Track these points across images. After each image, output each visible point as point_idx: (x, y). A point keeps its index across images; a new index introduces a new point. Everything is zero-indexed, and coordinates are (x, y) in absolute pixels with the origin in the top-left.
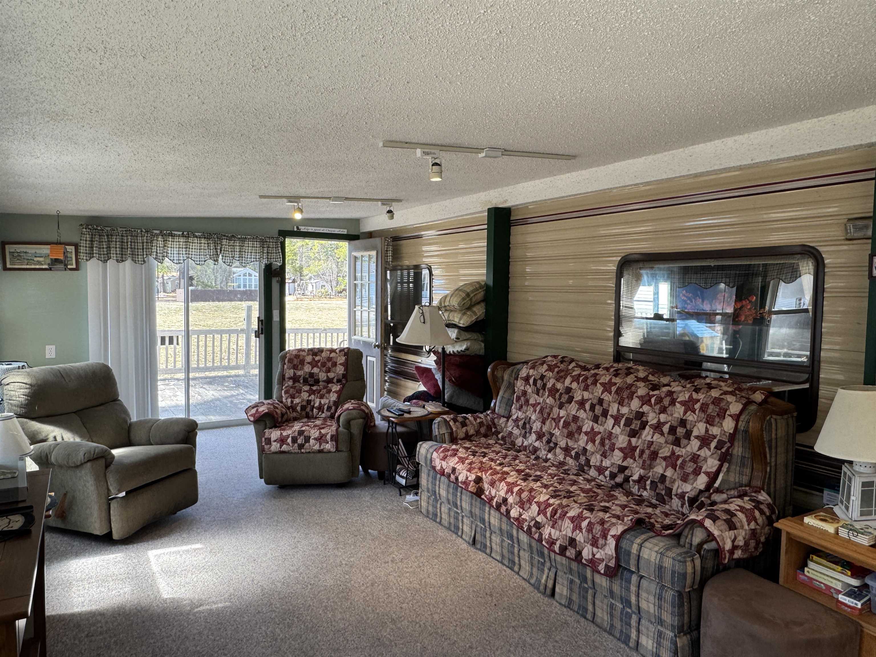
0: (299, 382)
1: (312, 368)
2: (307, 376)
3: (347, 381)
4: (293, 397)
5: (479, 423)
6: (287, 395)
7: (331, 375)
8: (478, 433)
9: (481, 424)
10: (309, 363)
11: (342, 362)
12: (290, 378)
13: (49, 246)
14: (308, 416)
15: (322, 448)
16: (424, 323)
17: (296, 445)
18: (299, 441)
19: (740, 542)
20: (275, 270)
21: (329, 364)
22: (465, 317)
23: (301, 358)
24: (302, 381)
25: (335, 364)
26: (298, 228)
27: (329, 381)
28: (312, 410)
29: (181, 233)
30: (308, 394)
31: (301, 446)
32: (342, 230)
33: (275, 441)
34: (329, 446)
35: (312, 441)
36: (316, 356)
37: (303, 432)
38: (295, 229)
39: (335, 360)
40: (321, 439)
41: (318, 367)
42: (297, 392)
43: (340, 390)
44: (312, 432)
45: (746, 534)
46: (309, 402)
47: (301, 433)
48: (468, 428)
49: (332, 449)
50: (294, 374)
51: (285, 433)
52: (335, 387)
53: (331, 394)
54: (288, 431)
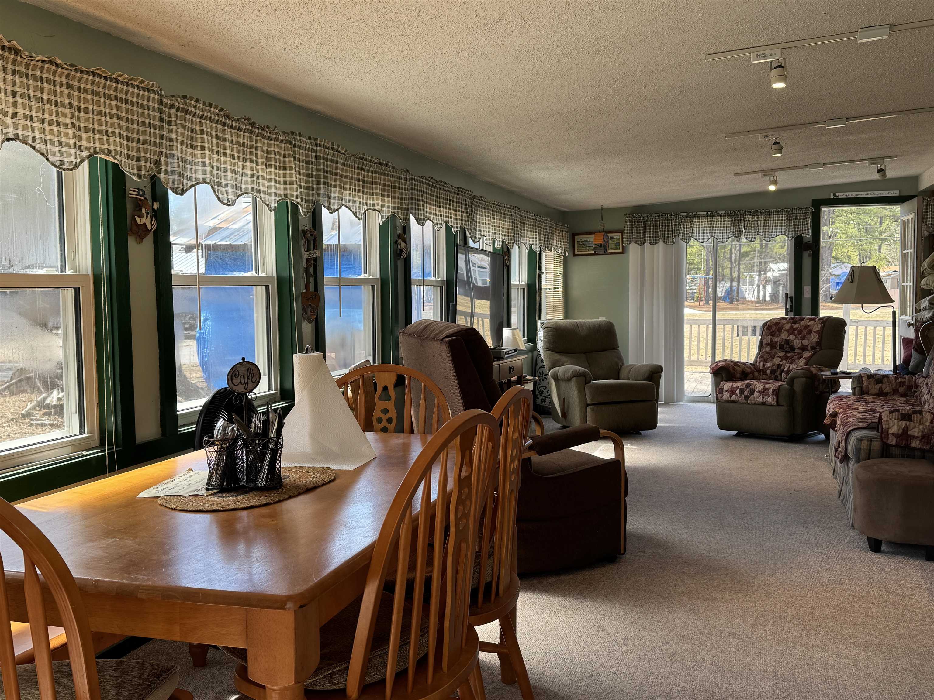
0: (776, 348)
1: (789, 335)
2: (783, 343)
3: (821, 349)
4: (765, 361)
6: (761, 359)
7: (805, 342)
9: (901, 384)
10: (786, 330)
11: (817, 329)
12: (767, 344)
14: (776, 379)
15: (764, 400)
17: (743, 396)
18: (746, 393)
20: (806, 242)
21: (805, 332)
23: (780, 325)
24: (778, 348)
25: (810, 332)
26: (834, 195)
27: (804, 348)
28: (781, 374)
29: (705, 213)
30: (780, 359)
31: (747, 398)
32: (892, 192)
33: (726, 391)
34: (770, 400)
35: (756, 394)
36: (795, 324)
37: (750, 385)
38: (832, 197)
39: (811, 328)
40: (763, 392)
41: (794, 335)
42: (771, 357)
43: (810, 357)
44: (758, 385)
46: (779, 366)
47: (748, 386)
48: (884, 386)
49: (773, 403)
50: (772, 340)
51: (735, 385)
52: (807, 354)
53: (801, 360)
54: (739, 384)
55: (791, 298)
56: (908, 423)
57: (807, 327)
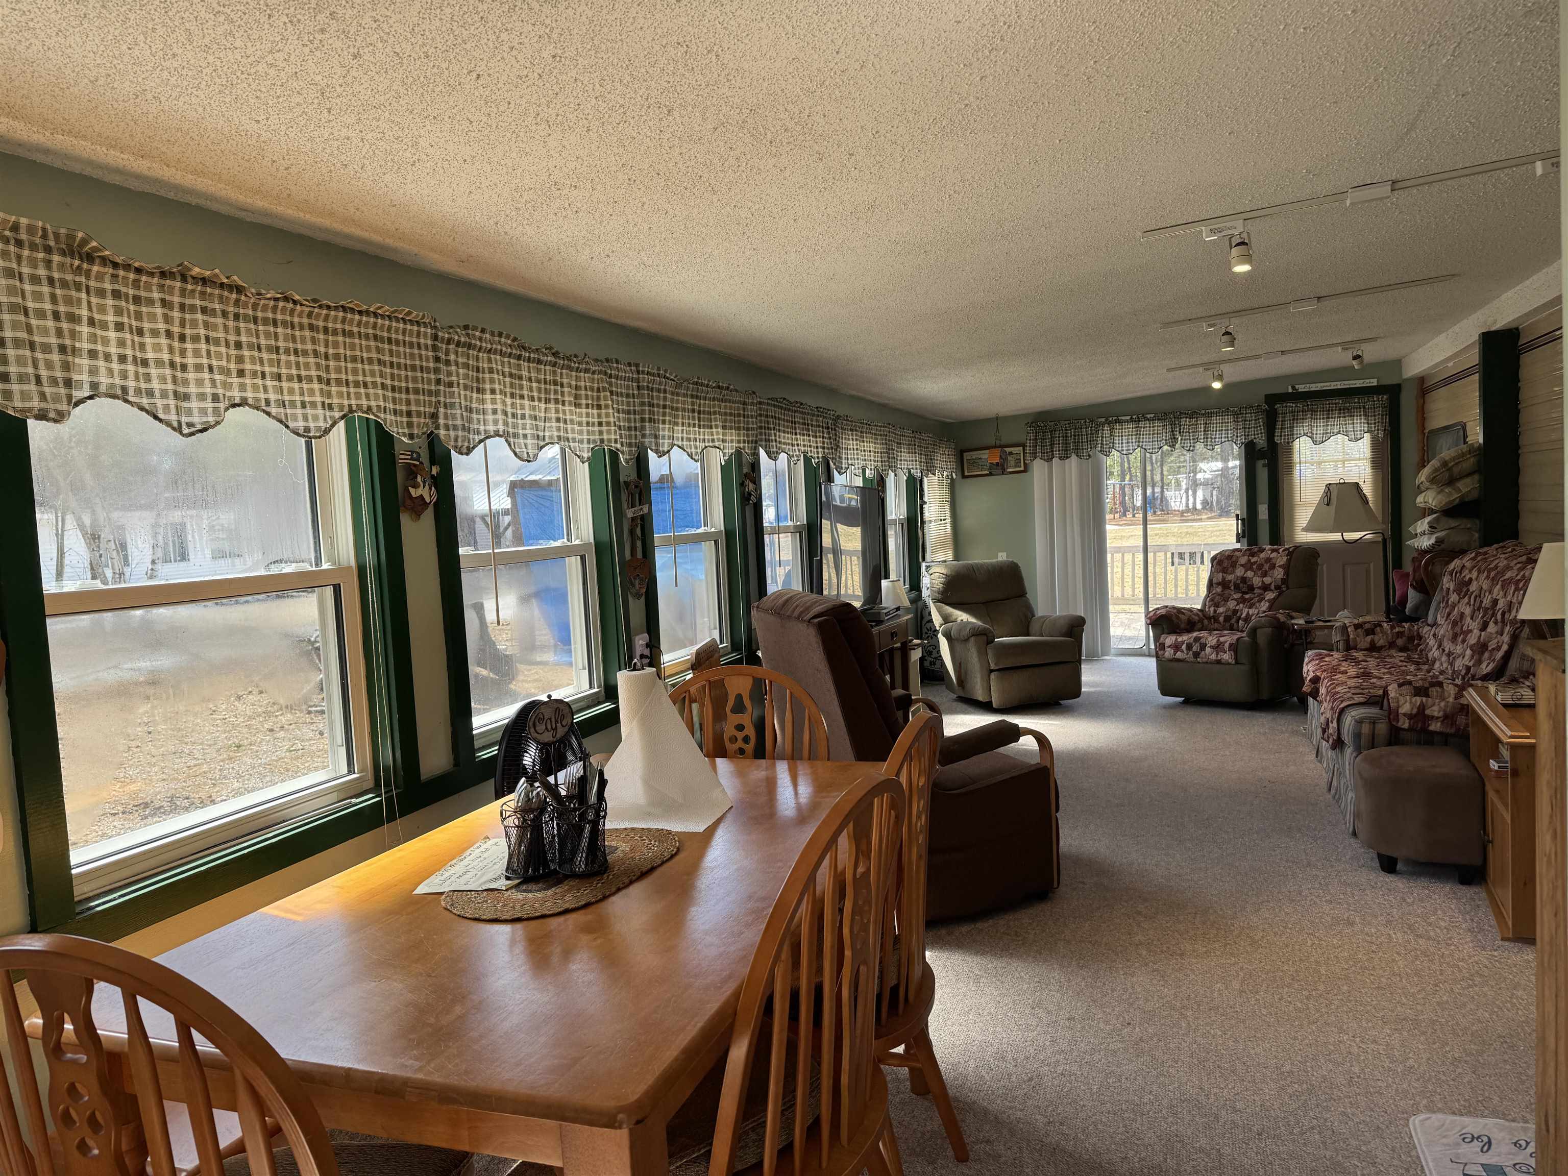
0: (1229, 588)
1: (1246, 572)
2: (1239, 582)
3: (1288, 588)
4: (1217, 605)
6: (1211, 603)
7: (1267, 580)
8: (1392, 645)
9: (1400, 634)
10: (1242, 565)
11: (1282, 563)
12: (1218, 584)
13: (987, 451)
14: (1231, 629)
15: (1219, 658)
16: (1328, 505)
17: (1191, 653)
18: (1194, 649)
20: (1260, 449)
21: (1266, 567)
22: (1440, 497)
23: (1234, 559)
24: (1232, 588)
25: (1273, 567)
26: (1293, 388)
27: (1266, 588)
28: (1238, 622)
29: (1128, 418)
30: (1236, 603)
31: (1196, 655)
32: (1367, 381)
33: (1169, 647)
34: (1226, 657)
35: (1208, 650)
36: (1253, 556)
37: (1200, 638)
38: (1290, 390)
39: (1274, 561)
40: (1218, 647)
41: (1253, 571)
42: (1224, 600)
43: (1274, 598)
44: (1210, 639)
46: (1235, 612)
47: (1197, 639)
48: (1376, 638)
49: (1230, 661)
50: (1224, 578)
51: (1180, 639)
52: (1270, 595)
53: (1263, 603)
54: (1185, 638)
55: (1243, 520)
56: (1424, 699)
57: (1268, 560)
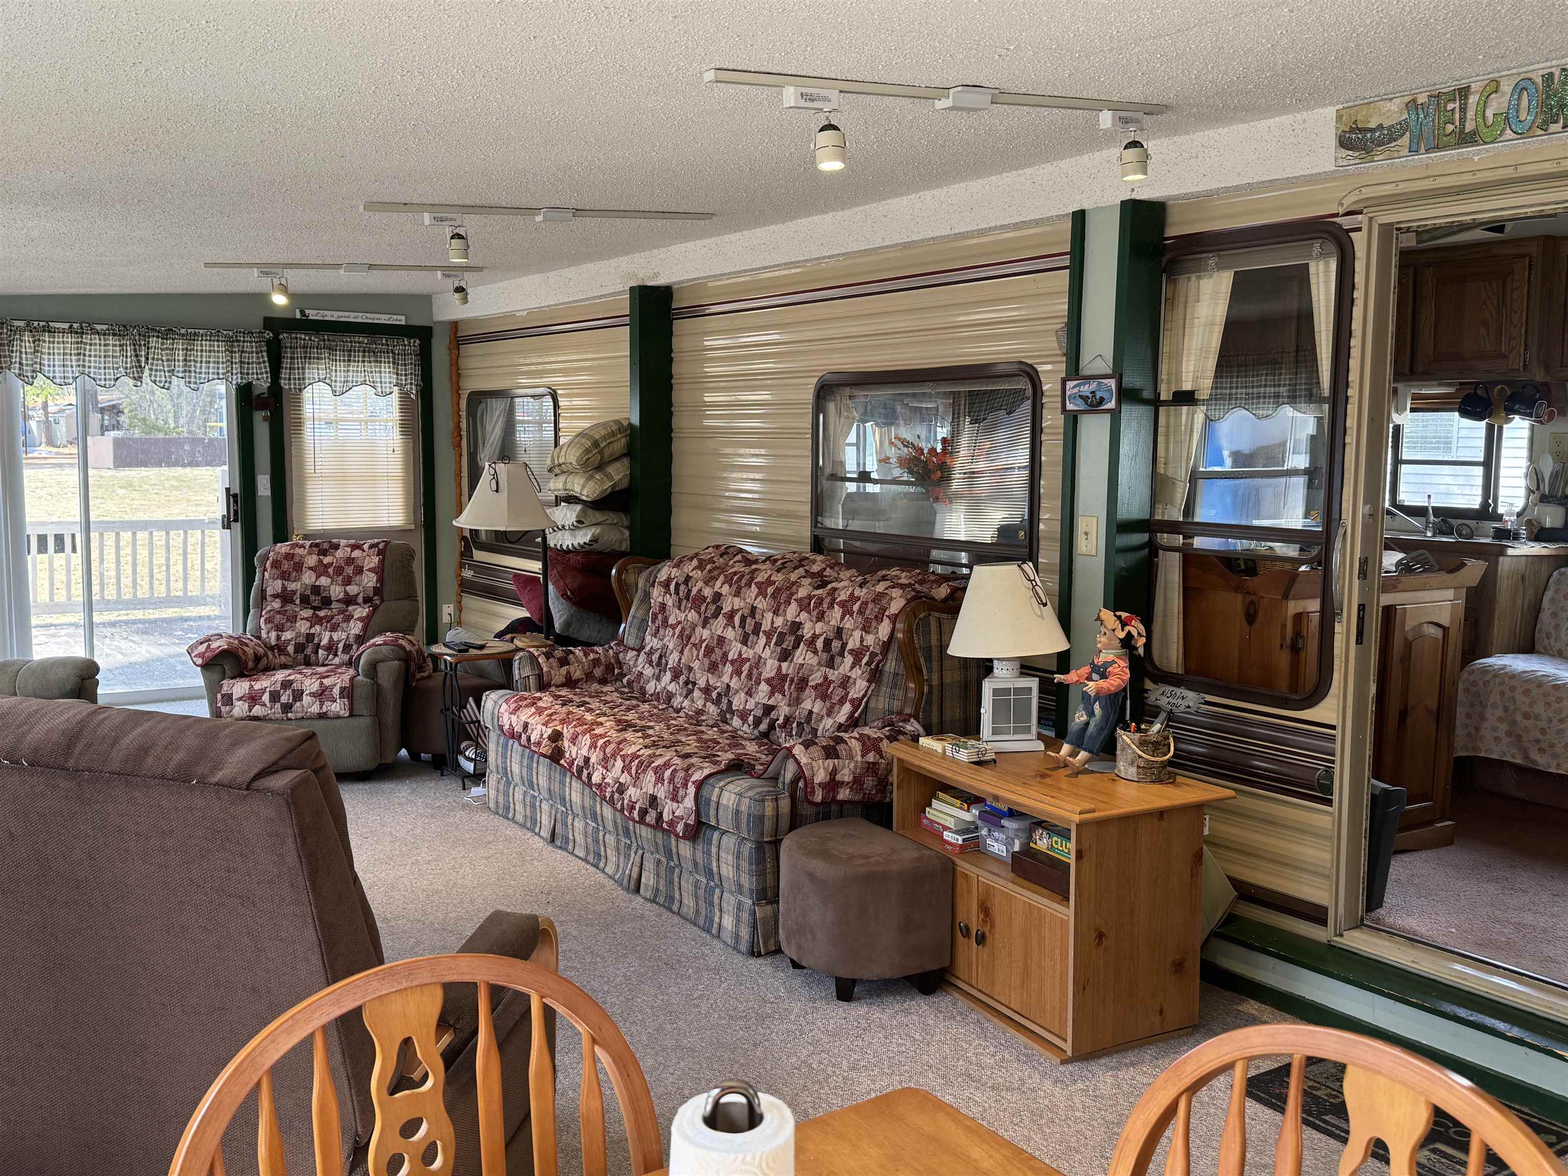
0: (293, 602)
1: (318, 577)
2: (308, 592)
3: (382, 600)
4: (280, 628)
5: (593, 660)
6: (269, 626)
7: (353, 589)
8: (589, 676)
9: (596, 662)
10: (311, 568)
11: (372, 565)
12: (275, 596)
14: (307, 663)
15: (324, 709)
16: (497, 491)
17: (278, 705)
18: (284, 699)
19: (845, 775)
20: (258, 396)
21: (349, 571)
22: (591, 484)
23: (297, 559)
24: (298, 602)
25: (359, 571)
26: (302, 312)
27: (349, 600)
28: (317, 652)
30: (308, 624)
31: (287, 708)
32: (395, 317)
33: (240, 699)
34: (337, 707)
35: (306, 699)
36: (325, 555)
37: (291, 683)
38: (298, 316)
39: (360, 563)
40: (322, 694)
41: (329, 576)
42: (288, 620)
43: (368, 615)
44: (307, 682)
45: (856, 767)
46: (310, 637)
47: (286, 684)
48: (572, 669)
49: (342, 712)
50: (284, 588)
51: (257, 686)
52: (360, 612)
53: (352, 623)
54: (264, 683)
55: (235, 496)
56: (836, 761)
57: (350, 561)
